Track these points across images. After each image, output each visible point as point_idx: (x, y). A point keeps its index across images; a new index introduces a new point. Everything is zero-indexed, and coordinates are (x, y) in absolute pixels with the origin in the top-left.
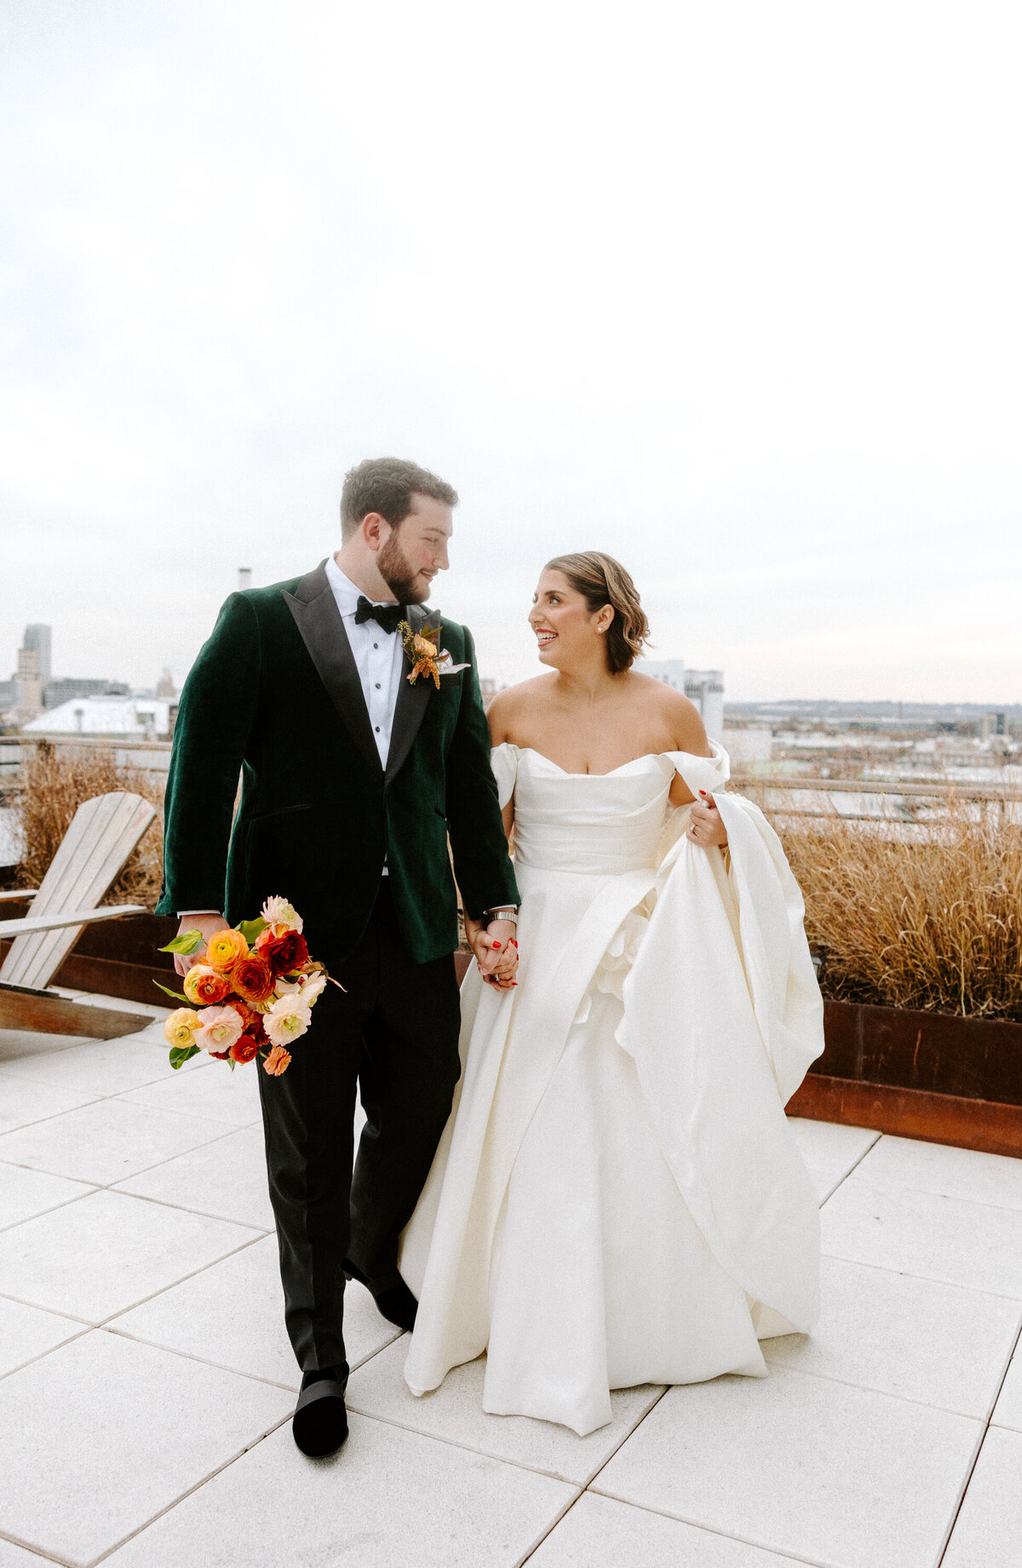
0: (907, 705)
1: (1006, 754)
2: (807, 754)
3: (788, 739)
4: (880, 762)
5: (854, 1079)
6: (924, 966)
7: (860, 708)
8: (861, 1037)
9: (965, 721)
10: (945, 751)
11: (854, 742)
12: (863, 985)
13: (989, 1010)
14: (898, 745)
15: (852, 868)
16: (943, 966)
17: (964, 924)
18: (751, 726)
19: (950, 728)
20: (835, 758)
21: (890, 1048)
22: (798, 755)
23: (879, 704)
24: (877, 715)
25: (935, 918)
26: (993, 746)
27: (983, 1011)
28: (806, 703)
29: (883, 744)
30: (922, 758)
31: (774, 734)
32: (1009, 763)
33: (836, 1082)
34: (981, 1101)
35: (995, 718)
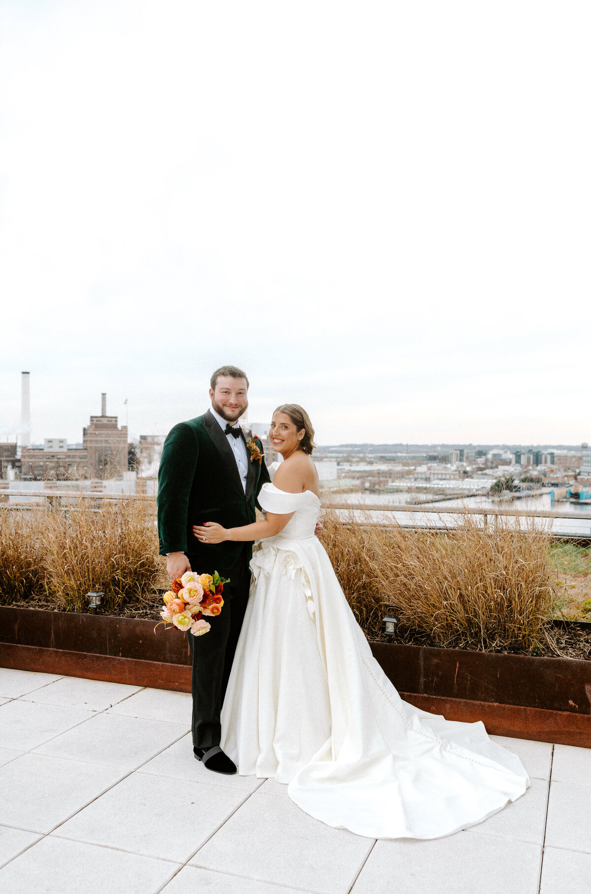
0: (411, 446)
1: (465, 472)
2: (358, 475)
3: (346, 467)
4: (397, 478)
5: (420, 693)
6: (458, 620)
7: (385, 448)
8: (422, 667)
9: (443, 454)
10: (433, 472)
11: (384, 467)
12: (421, 633)
13: (498, 647)
14: (407, 468)
15: (413, 563)
16: (469, 620)
17: (480, 595)
18: (325, 460)
19: (433, 458)
20: (373, 477)
21: (440, 673)
22: (352, 475)
23: (396, 445)
24: (395, 452)
25: (463, 592)
26: (458, 467)
27: (494, 647)
28: (356, 446)
29: (399, 468)
30: (420, 476)
31: (338, 464)
32: (468, 477)
33: (407, 695)
34: (496, 704)
35: (459, 452)
